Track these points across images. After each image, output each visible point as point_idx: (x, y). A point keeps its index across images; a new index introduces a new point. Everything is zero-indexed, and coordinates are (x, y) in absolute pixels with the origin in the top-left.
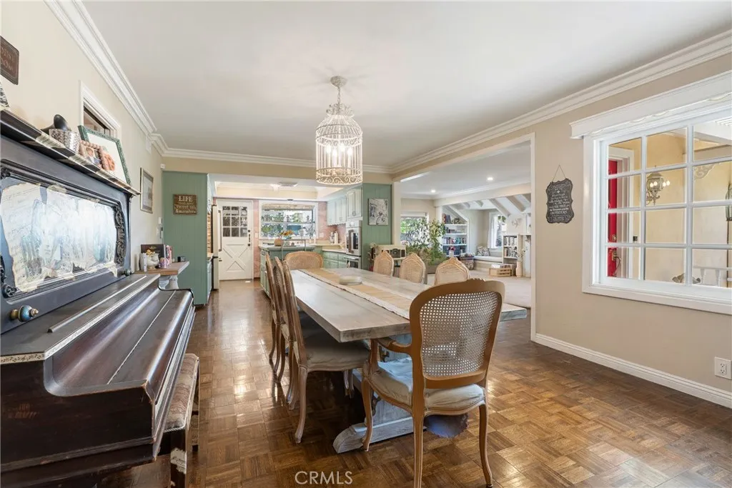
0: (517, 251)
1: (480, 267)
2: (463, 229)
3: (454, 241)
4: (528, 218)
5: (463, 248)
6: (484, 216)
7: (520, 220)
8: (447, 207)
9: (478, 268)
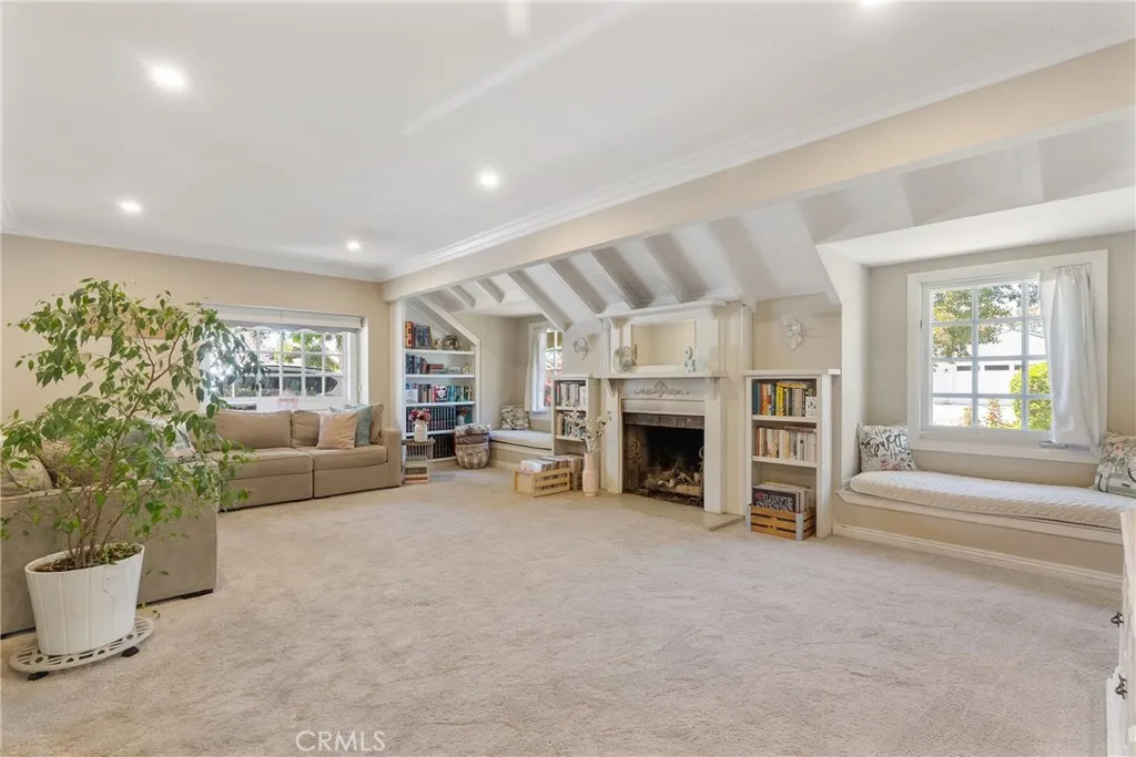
0: (587, 422)
1: (504, 460)
2: (467, 363)
3: (441, 393)
4: (615, 332)
5: (466, 412)
6: (517, 331)
7: (594, 337)
8: (414, 302)
9: (499, 463)
